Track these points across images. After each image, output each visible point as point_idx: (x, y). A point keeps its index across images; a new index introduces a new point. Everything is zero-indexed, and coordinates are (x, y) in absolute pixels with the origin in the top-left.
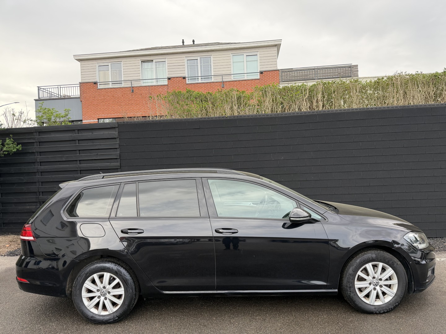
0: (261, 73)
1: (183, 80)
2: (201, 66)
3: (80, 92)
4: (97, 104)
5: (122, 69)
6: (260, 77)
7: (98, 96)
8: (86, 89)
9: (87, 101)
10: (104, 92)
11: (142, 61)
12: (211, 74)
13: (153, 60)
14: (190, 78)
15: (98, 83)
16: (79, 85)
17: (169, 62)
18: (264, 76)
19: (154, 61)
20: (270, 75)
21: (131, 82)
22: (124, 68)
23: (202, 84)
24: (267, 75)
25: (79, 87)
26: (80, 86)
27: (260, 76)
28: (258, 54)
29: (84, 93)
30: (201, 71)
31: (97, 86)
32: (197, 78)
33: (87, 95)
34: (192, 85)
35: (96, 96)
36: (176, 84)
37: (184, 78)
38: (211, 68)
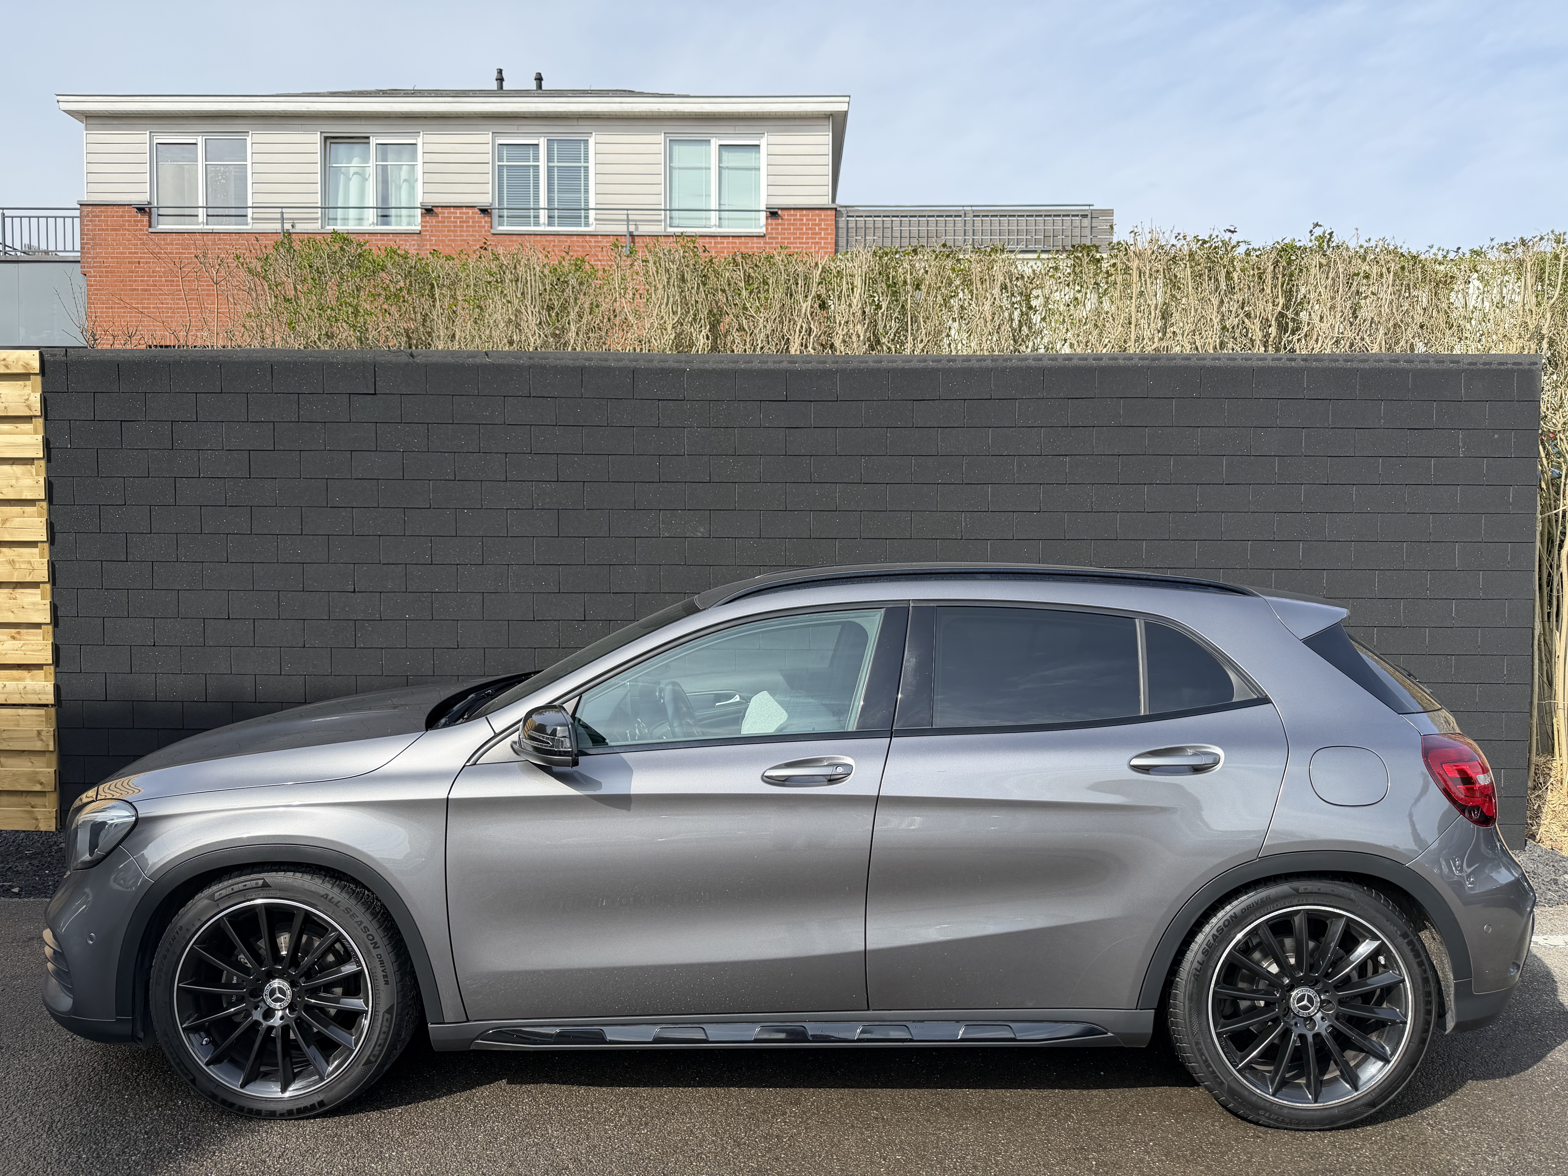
0: (773, 214)
1: (479, 216)
2: (550, 170)
3: (82, 239)
4: (146, 290)
5: (249, 163)
6: (767, 229)
7: (150, 258)
8: (103, 230)
9: (107, 277)
10: (177, 244)
11: (326, 138)
12: (587, 201)
13: (368, 138)
14: (505, 213)
15: (154, 211)
16: (77, 213)
17: (428, 148)
18: (781, 224)
19: (373, 141)
20: (805, 224)
21: (282, 213)
22: (258, 158)
23: (551, 238)
24: (793, 224)
25: (77, 221)
26: (81, 217)
27: (767, 225)
28: (763, 142)
29: (95, 244)
30: (550, 190)
31: (150, 222)
32: (532, 213)
33: (110, 253)
34: (515, 238)
35: (141, 258)
36: (453, 231)
37: (484, 211)
38: (586, 178)
